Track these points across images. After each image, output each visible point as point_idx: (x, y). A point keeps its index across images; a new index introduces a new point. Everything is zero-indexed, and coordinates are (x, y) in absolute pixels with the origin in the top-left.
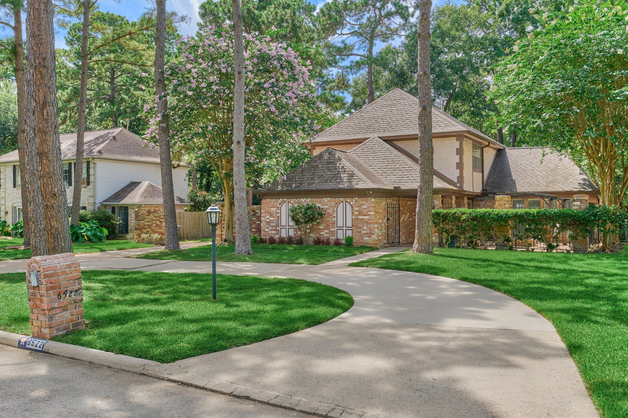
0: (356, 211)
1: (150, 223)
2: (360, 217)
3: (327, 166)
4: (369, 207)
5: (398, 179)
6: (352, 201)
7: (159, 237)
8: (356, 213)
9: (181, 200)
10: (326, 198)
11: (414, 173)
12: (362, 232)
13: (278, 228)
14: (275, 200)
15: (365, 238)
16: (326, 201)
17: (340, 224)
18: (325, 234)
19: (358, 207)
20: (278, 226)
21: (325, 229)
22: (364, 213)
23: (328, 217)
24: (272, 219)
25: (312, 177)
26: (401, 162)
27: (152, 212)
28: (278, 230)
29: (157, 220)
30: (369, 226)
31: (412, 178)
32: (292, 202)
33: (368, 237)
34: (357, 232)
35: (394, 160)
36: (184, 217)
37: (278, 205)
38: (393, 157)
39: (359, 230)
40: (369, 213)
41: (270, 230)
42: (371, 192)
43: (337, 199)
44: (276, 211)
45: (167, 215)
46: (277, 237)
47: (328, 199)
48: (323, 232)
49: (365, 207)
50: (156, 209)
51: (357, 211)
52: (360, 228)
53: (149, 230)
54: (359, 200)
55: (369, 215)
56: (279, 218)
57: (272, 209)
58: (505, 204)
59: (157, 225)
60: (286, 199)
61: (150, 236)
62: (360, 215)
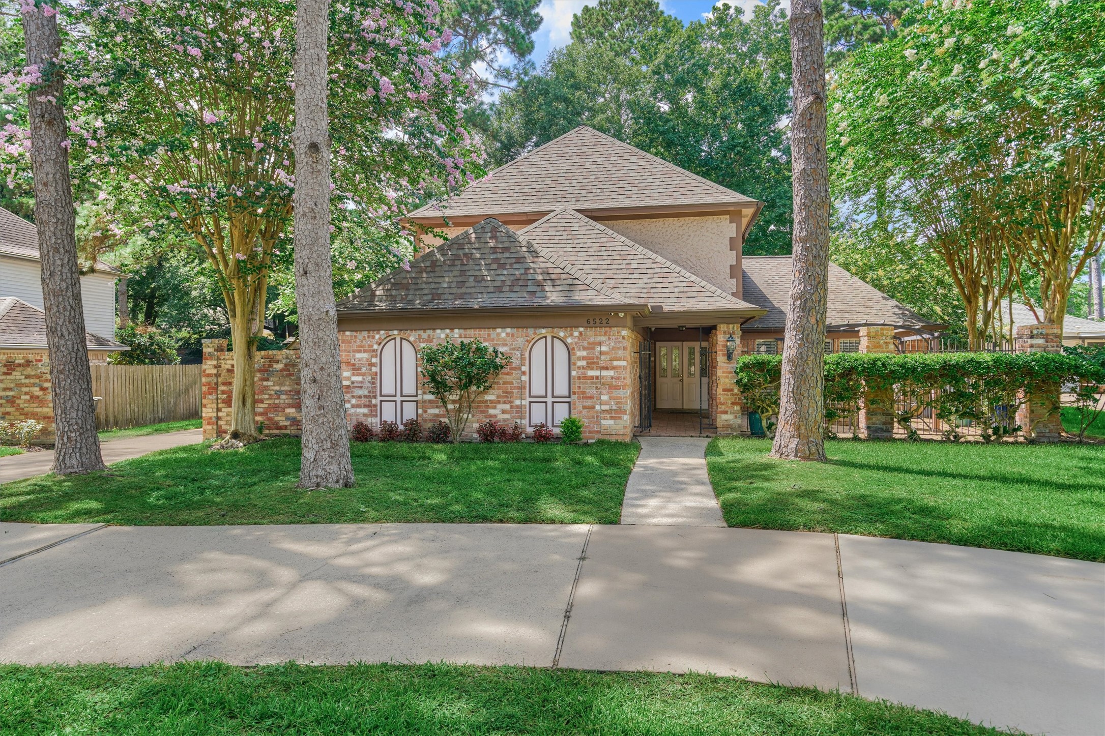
0: (579, 359)
1: (11, 393)
2: (591, 373)
3: (495, 256)
4: (613, 348)
5: (645, 291)
6: (571, 335)
7: (40, 427)
8: (583, 363)
9: (100, 341)
10: (503, 327)
11: (677, 279)
12: (598, 407)
13: (374, 401)
14: (365, 334)
15: (604, 422)
16: (503, 335)
17: (538, 388)
18: (500, 414)
19: (584, 349)
20: (375, 397)
21: (499, 402)
22: (602, 364)
23: (507, 374)
24: (359, 378)
25: (460, 279)
26: (642, 257)
27: (19, 365)
28: (375, 406)
29: (34, 385)
30: (615, 393)
31: (676, 290)
32: (412, 339)
33: (612, 418)
34: (584, 408)
35: (623, 253)
36: (107, 378)
37: (375, 347)
38: (620, 248)
39: (589, 403)
40: (615, 363)
41: (353, 406)
42: (621, 315)
43: (531, 331)
44: (369, 361)
45: (61, 372)
46: (374, 423)
47: (508, 330)
48: (495, 408)
49: (604, 348)
50: (31, 357)
51: (584, 358)
52: (591, 398)
53: (8, 410)
54: (590, 332)
55: (614, 368)
56: (376, 379)
57: (358, 355)
58: (886, 343)
59: (33, 398)
60: (396, 332)
61: (12, 425)
62: (592, 369)
